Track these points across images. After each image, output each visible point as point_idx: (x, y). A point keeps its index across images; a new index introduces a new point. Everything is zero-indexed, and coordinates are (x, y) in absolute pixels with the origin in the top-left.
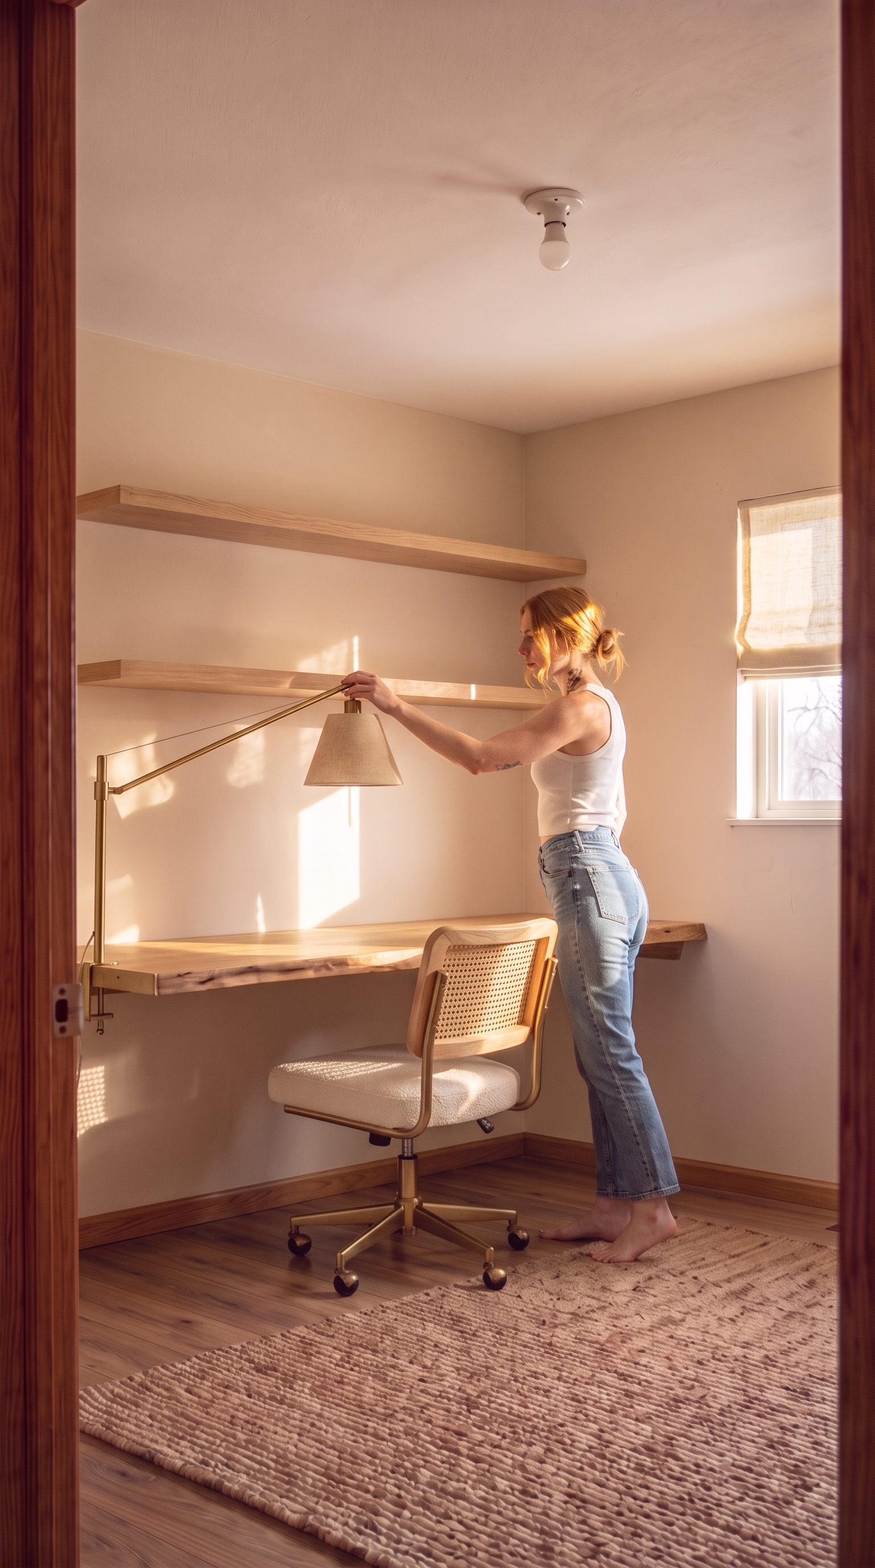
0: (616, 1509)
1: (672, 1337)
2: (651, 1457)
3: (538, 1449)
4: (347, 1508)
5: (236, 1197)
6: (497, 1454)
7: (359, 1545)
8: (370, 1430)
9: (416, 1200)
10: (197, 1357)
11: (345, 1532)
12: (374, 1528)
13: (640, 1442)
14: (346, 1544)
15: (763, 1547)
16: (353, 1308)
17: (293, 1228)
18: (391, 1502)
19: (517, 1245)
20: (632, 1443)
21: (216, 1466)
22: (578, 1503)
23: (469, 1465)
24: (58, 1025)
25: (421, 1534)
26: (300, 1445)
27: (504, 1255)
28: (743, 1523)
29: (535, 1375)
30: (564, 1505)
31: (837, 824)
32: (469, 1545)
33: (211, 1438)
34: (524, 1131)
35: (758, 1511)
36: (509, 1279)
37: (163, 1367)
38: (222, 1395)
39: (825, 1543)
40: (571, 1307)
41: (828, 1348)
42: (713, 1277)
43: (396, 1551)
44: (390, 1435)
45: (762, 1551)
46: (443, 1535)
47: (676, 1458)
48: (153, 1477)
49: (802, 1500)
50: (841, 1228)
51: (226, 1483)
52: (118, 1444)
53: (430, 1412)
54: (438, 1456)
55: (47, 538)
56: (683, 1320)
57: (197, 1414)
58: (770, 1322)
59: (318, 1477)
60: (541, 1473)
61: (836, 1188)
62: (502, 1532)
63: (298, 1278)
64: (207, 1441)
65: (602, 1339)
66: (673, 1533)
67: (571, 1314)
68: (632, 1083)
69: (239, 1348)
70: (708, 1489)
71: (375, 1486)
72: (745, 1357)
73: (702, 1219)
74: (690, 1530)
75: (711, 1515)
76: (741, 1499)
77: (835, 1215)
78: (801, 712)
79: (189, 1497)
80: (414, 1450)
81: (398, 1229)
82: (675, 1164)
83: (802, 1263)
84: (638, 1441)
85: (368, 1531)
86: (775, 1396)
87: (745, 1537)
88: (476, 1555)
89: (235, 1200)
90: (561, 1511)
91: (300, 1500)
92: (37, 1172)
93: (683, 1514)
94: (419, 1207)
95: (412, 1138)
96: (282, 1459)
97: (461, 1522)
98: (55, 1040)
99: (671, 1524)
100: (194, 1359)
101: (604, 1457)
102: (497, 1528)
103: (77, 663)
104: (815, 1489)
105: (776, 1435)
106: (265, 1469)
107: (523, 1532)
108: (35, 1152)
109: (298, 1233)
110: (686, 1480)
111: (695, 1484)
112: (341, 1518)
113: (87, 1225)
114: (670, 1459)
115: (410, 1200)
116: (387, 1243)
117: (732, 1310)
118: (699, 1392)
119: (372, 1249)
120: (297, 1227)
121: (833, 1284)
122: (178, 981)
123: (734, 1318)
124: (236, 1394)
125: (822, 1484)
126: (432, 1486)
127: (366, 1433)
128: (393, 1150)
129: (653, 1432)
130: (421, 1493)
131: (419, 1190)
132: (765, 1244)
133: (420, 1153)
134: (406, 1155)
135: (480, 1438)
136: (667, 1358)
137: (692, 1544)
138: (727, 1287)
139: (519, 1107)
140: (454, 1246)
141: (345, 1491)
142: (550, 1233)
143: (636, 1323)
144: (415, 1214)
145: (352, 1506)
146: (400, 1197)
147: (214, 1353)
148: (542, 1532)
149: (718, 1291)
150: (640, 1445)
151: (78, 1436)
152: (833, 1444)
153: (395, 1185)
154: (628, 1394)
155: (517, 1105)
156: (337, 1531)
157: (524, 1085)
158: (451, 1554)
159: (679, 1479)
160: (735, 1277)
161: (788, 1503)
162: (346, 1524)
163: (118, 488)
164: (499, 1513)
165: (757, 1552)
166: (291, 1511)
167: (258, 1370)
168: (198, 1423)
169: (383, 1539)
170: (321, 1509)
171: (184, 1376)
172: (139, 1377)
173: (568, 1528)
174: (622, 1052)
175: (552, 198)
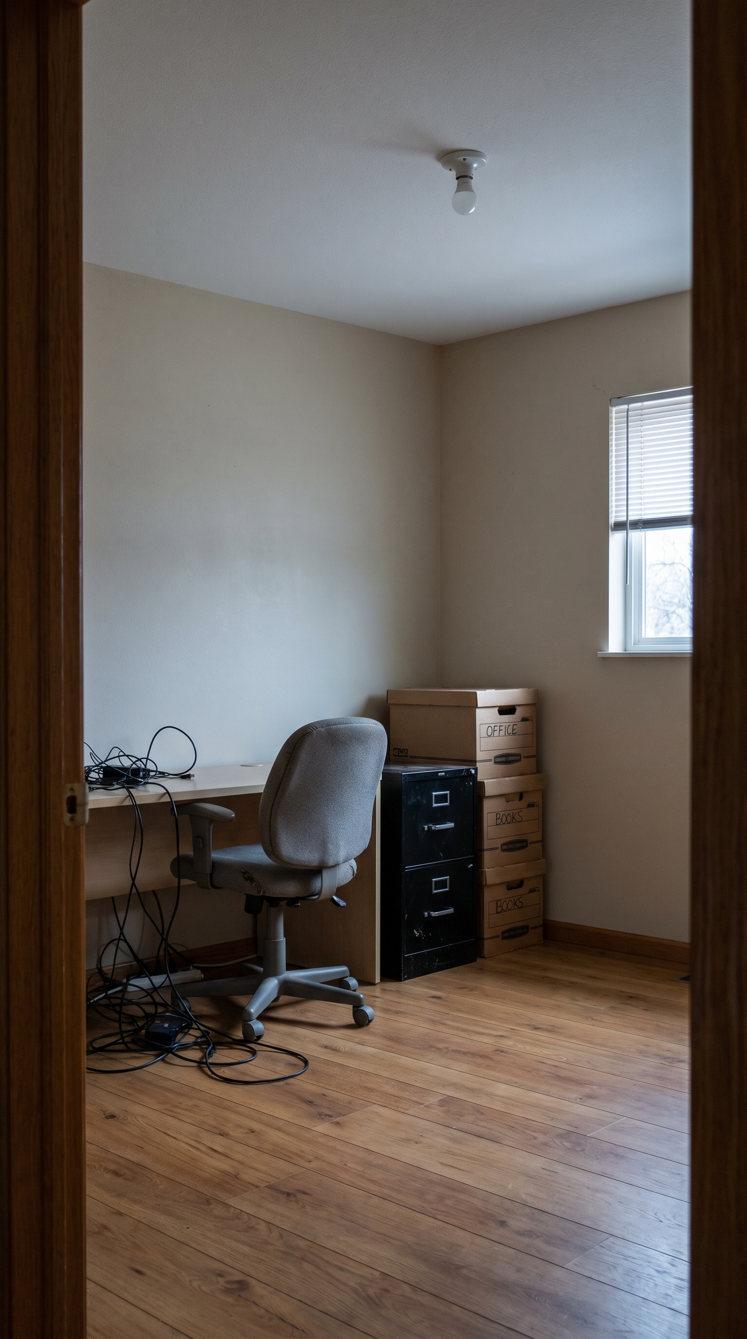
24: (69, 815)
78: (660, 566)
175: (461, 159)
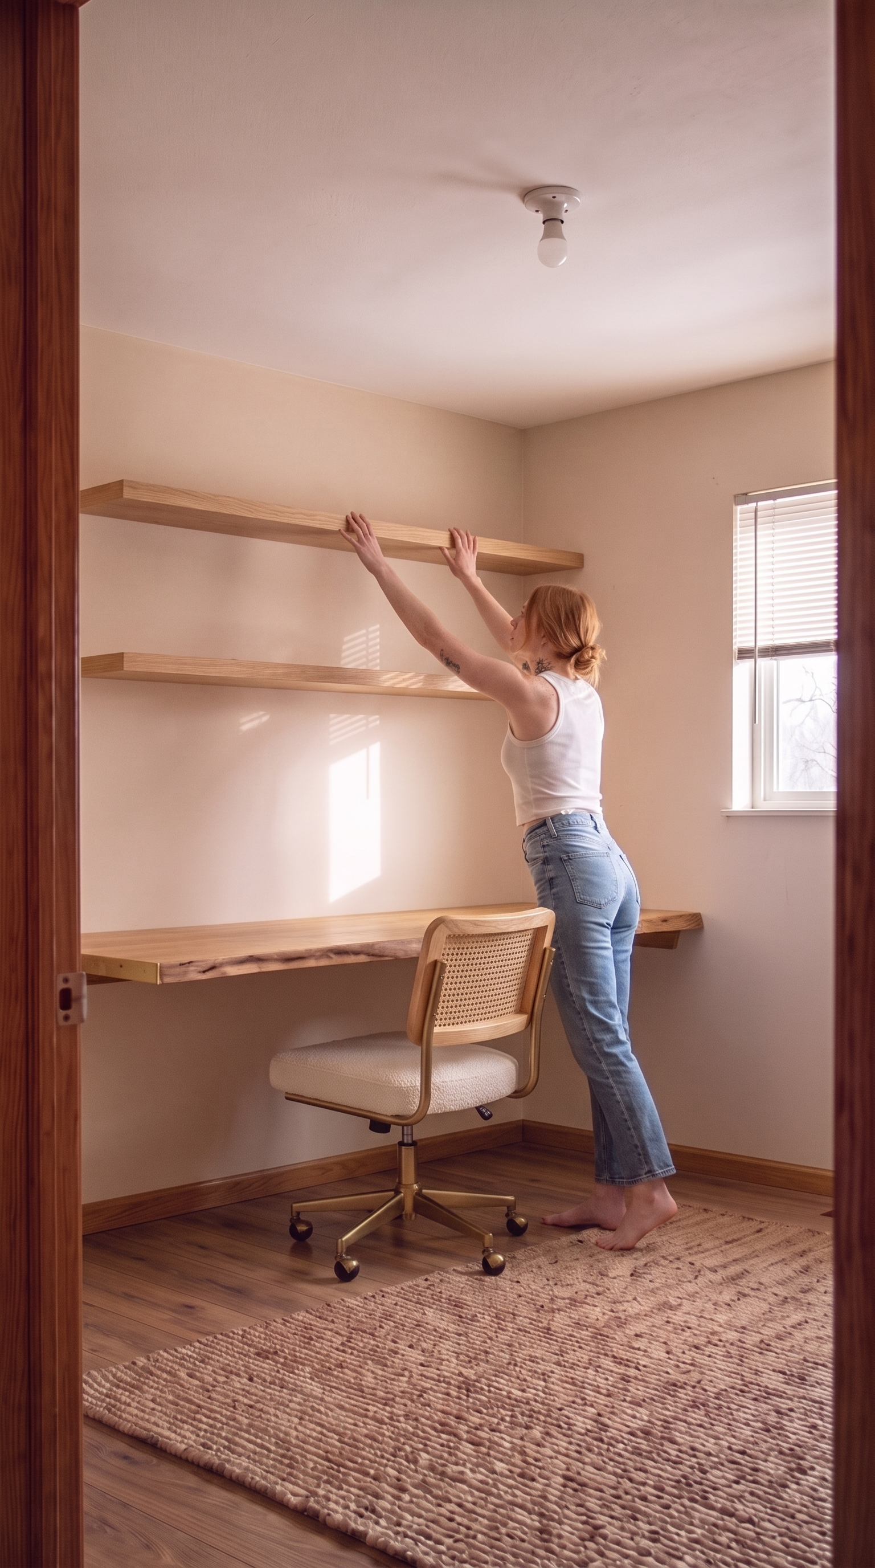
0: (613, 1492)
1: (668, 1322)
2: (648, 1440)
3: (537, 1433)
4: (348, 1491)
5: (238, 1183)
6: (495, 1437)
7: (361, 1528)
8: (371, 1414)
9: (416, 1187)
10: (199, 1342)
11: (345, 1515)
12: (373, 1511)
13: (637, 1426)
14: (347, 1525)
15: (758, 1530)
16: (356, 1294)
17: (294, 1214)
18: (391, 1486)
19: (515, 1231)
20: (628, 1426)
21: (218, 1450)
22: (575, 1486)
23: (468, 1448)
24: (62, 1013)
25: (420, 1516)
26: (300, 1428)
27: (505, 1240)
28: (739, 1506)
29: (533, 1359)
30: (562, 1489)
31: (832, 814)
32: (468, 1528)
33: (211, 1422)
34: (522, 1117)
35: (752, 1494)
36: (507, 1264)
37: (165, 1351)
38: (224, 1379)
39: (821, 1526)
40: (567, 1293)
41: (821, 1333)
42: (710, 1262)
43: (397, 1533)
44: (391, 1419)
45: (758, 1534)
46: (443, 1518)
47: (673, 1442)
48: (155, 1461)
49: (798, 1484)
50: (835, 1214)
51: (227, 1466)
52: (121, 1428)
53: (429, 1396)
54: (437, 1440)
55: (51, 533)
56: (680, 1305)
57: (198, 1398)
58: (765, 1307)
59: (319, 1460)
60: (538, 1456)
61: (831, 1174)
62: (500, 1514)
63: (299, 1264)
64: (207, 1424)
65: (600, 1324)
66: (671, 1516)
67: (568, 1298)
68: (621, 1068)
69: (241, 1333)
70: (704, 1472)
71: (377, 1469)
72: (740, 1341)
73: (697, 1204)
74: (687, 1513)
75: (706, 1498)
76: (737, 1483)
77: (830, 1201)
78: (797, 703)
79: (191, 1480)
80: (413, 1434)
81: (398, 1217)
82: (671, 1151)
83: (798, 1248)
84: (635, 1424)
85: (369, 1514)
86: (773, 1381)
87: (742, 1520)
88: (474, 1537)
89: (236, 1186)
90: (558, 1493)
91: (300, 1482)
92: (41, 1157)
93: (680, 1497)
94: (419, 1193)
95: (411, 1125)
96: (283, 1442)
97: (460, 1505)
98: (59, 1028)
99: (668, 1507)
100: (197, 1344)
101: (602, 1441)
102: (495, 1511)
103: (81, 656)
104: (809, 1472)
105: (772, 1418)
106: (266, 1452)
107: (521, 1515)
108: (39, 1140)
109: (299, 1219)
110: (681, 1463)
111: (692, 1467)
112: (342, 1501)
113: (93, 1210)
114: (666, 1443)
115: (408, 1186)
116: (387, 1229)
117: (728, 1295)
118: (695, 1376)
119: (373, 1235)
120: (298, 1213)
121: (827, 1269)
122: (183, 969)
123: (730, 1303)
124: (238, 1379)
125: (818, 1467)
126: (432, 1468)
127: (366, 1416)
128: (394, 1136)
129: (650, 1415)
130: (421, 1477)
131: (419, 1176)
132: (759, 1231)
133: (421, 1140)
134: (405, 1141)
135: (478, 1421)
136: (665, 1343)
137: (687, 1527)
138: (722, 1273)
139: (517, 1094)
140: (451, 1232)
141: (344, 1474)
142: (550, 1218)
143: (633, 1308)
144: (415, 1200)
145: (352, 1489)
146: (400, 1183)
147: (216, 1338)
148: (541, 1515)
149: (716, 1277)
150: (638, 1429)
151: (81, 1419)
152: (827, 1427)
153: (394, 1171)
154: (625, 1379)
155: (516, 1092)
156: (338, 1515)
157: (522, 1070)
158: (450, 1537)
159: (675, 1463)
160: (730, 1262)
161: (785, 1486)
162: (347, 1507)
163: (121, 483)
164: (499, 1497)
165: (753, 1535)
166: (292, 1493)
167: (258, 1354)
168: (199, 1406)
169: (383, 1522)
170: (321, 1492)
171: (186, 1360)
172: (141, 1361)
173: (566, 1511)
174: (608, 1037)
175: (550, 196)
